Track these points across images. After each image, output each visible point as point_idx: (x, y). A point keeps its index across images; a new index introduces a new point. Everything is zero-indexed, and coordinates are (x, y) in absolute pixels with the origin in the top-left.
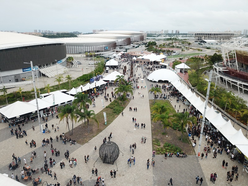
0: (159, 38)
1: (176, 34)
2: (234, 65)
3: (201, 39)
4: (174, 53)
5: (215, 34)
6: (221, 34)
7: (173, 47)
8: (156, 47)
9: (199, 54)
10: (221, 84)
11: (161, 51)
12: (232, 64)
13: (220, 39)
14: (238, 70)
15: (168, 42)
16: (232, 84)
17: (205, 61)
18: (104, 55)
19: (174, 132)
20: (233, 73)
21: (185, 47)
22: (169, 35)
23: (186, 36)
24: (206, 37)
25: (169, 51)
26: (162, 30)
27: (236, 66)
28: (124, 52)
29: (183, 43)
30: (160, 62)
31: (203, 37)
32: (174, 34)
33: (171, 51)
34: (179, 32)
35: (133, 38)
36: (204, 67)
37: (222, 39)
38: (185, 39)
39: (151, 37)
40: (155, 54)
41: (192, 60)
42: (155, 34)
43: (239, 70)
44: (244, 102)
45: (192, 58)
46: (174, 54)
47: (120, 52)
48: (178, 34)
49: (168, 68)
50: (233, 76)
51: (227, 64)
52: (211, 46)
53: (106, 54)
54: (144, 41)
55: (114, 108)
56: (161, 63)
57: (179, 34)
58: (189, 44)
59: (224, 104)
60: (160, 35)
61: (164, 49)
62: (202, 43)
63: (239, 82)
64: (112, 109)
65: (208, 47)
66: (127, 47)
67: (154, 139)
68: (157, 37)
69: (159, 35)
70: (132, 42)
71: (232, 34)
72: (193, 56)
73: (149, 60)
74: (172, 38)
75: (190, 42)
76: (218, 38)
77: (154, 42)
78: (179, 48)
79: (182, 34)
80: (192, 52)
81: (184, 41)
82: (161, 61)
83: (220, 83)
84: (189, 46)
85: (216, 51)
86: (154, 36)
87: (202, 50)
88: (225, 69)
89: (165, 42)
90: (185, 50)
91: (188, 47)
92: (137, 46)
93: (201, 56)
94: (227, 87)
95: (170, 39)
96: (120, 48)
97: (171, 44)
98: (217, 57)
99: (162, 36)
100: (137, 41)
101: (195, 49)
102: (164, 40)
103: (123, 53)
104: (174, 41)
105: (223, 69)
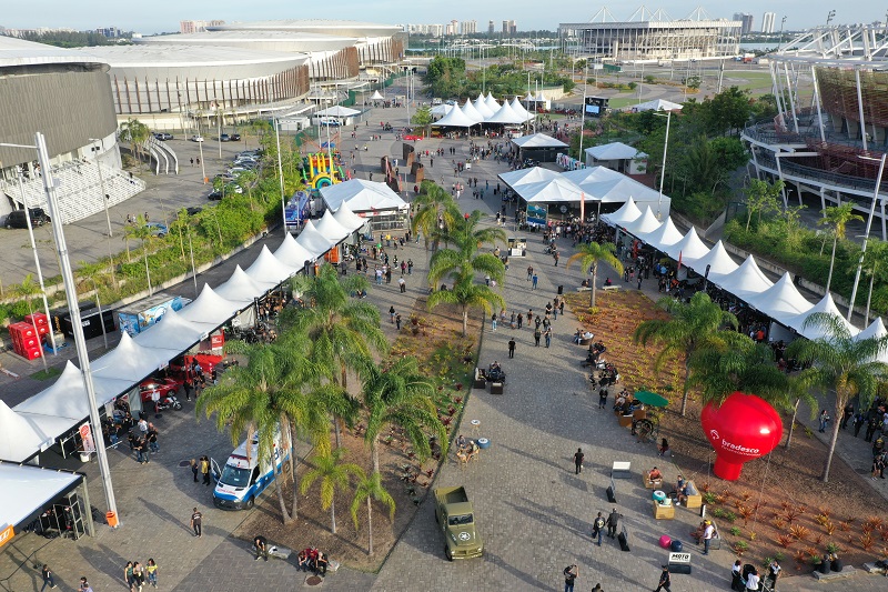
1: (503, 35)
3: (606, 50)
5: (655, 30)
24: (626, 41)
31: (616, 43)
32: (499, 37)
42: (428, 37)
48: (513, 33)
57: (519, 35)
63: (824, 186)
66: (347, 84)
69: (443, 40)
100: (382, 61)
105: (798, 150)
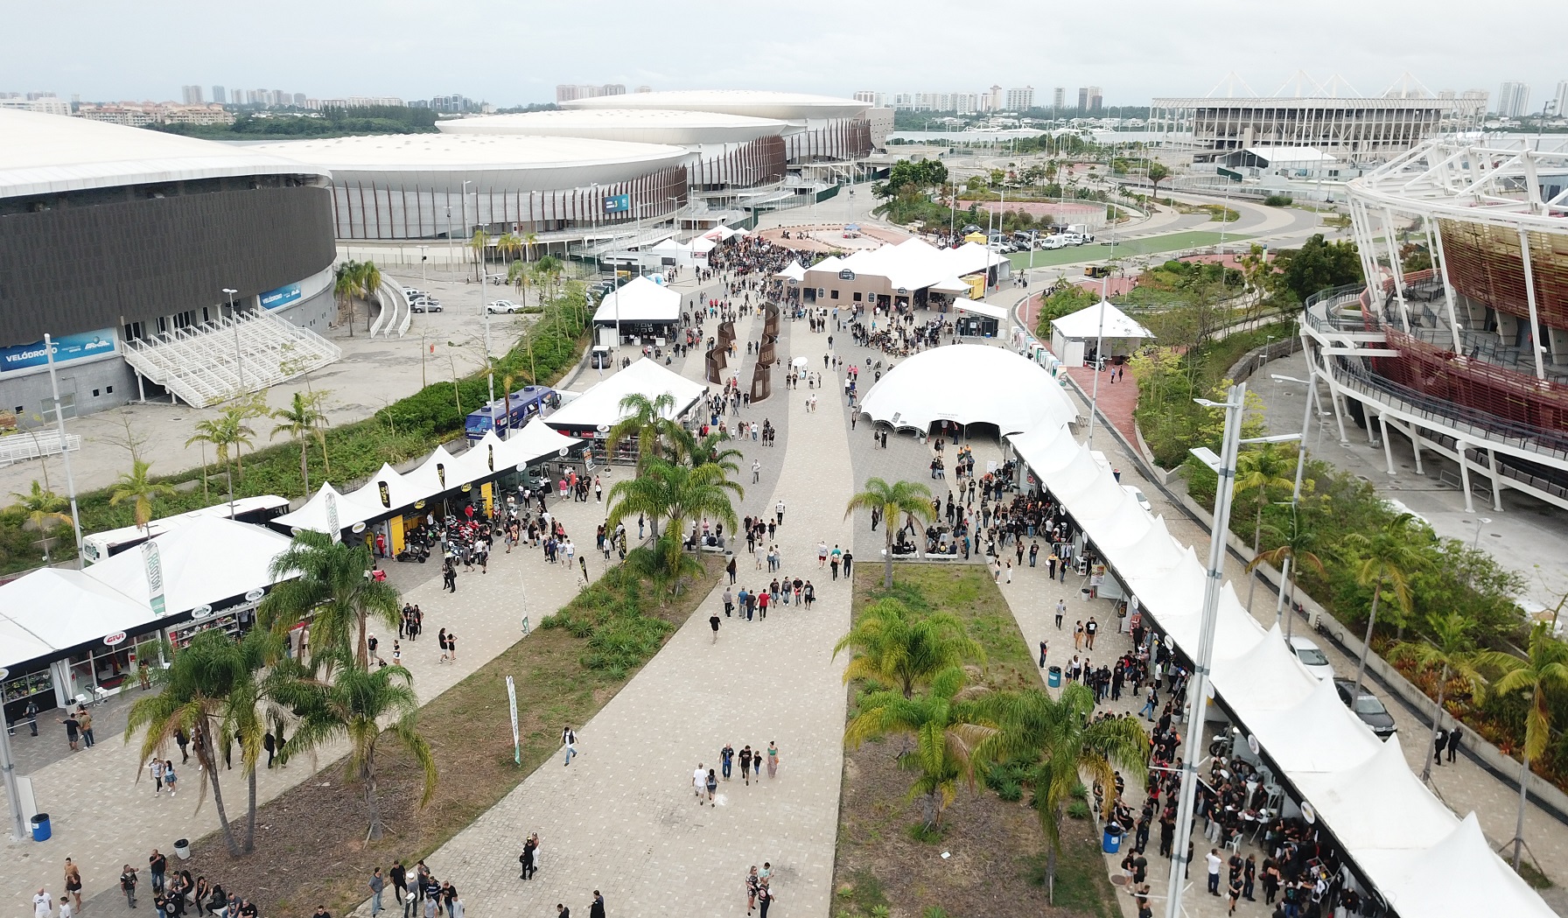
0: (972, 135)
1: (1080, 112)
2: (1432, 318)
3: (1232, 144)
4: (1056, 230)
5: (1319, 112)
6: (1359, 111)
7: (1055, 192)
8: (944, 193)
9: (1214, 237)
10: (1352, 447)
11: (972, 218)
12: (1419, 308)
13: (1355, 145)
14: (1459, 351)
15: (1024, 163)
16: (1420, 443)
17: (1251, 291)
18: (595, 251)
19: (1003, 815)
20: (1429, 369)
21: (1129, 195)
22: (1038, 116)
23: (1140, 122)
24: (1267, 129)
25: (1026, 220)
26: (995, 88)
27: (1447, 323)
28: (734, 227)
29: (1120, 168)
30: (955, 295)
31: (1249, 132)
32: (1069, 114)
33: (1037, 217)
34: (1098, 100)
35: (802, 138)
36: (1239, 328)
37: (1363, 144)
38: (1132, 146)
39: (922, 128)
40: (932, 238)
41: (1169, 278)
42: (947, 114)
43: (1469, 352)
44: (1501, 580)
45: (1169, 268)
46: (1057, 240)
47: (704, 225)
48: (1093, 109)
49: (1008, 333)
50: (1428, 390)
51: (1392, 309)
52: (1296, 187)
53: (613, 243)
54: (874, 157)
55: (599, 631)
56: (960, 303)
57: (1099, 112)
58: (1158, 175)
59: (1362, 601)
60: (980, 116)
61: (991, 208)
62: (1238, 170)
63: (1467, 437)
64: (586, 642)
65: (1275, 192)
66: (757, 196)
67: (847, 879)
68: (961, 129)
69: (971, 118)
70: (792, 161)
71: (1428, 111)
72: (1177, 253)
73: (887, 281)
74: (1055, 134)
75: (1164, 161)
76: (1341, 140)
77: (931, 166)
78: (1093, 198)
79: (1114, 112)
80: (1172, 226)
81: (1126, 154)
82: (962, 286)
83: (1344, 440)
84: (1155, 188)
85: (1329, 222)
86: (941, 127)
87: (1234, 216)
88: (1375, 345)
89: (1011, 160)
90: (1132, 212)
91: (1149, 192)
92: (824, 187)
93: (1226, 253)
94: (1390, 465)
95: (1042, 143)
96: (712, 203)
97: (1041, 174)
98: (1329, 261)
99: (992, 122)
100: (830, 159)
101: (1191, 210)
102: (1005, 148)
103: (726, 233)
104: (1063, 155)
105: (1364, 345)
